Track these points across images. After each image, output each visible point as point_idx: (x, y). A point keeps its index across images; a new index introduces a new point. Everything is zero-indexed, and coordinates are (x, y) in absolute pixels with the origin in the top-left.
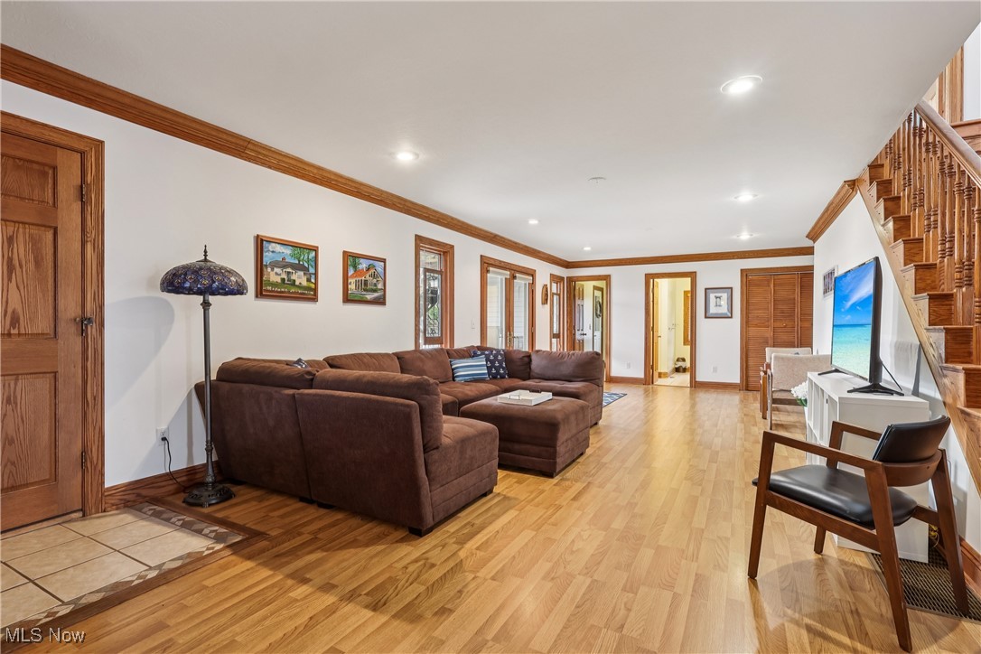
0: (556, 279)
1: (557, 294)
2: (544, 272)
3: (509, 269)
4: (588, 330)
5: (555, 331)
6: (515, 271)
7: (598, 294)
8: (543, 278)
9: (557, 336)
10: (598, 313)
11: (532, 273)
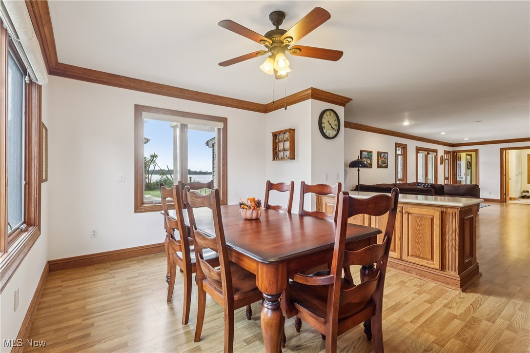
0: (446, 152)
1: (447, 159)
2: (441, 150)
3: (427, 151)
4: (463, 176)
5: (446, 176)
6: (429, 151)
7: (468, 157)
8: (441, 153)
9: (447, 179)
10: (469, 167)
11: (436, 151)
